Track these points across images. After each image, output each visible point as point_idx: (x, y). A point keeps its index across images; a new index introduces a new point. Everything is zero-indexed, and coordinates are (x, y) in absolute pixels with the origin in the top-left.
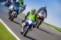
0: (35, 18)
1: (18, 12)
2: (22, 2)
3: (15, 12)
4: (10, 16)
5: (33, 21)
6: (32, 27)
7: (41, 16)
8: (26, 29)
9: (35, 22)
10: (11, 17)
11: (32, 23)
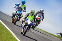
0: (34, 19)
1: (20, 16)
2: (24, 7)
3: (18, 16)
4: (13, 19)
5: (32, 22)
6: (31, 27)
7: (38, 18)
8: (25, 29)
9: (34, 23)
10: (14, 21)
11: (31, 23)
